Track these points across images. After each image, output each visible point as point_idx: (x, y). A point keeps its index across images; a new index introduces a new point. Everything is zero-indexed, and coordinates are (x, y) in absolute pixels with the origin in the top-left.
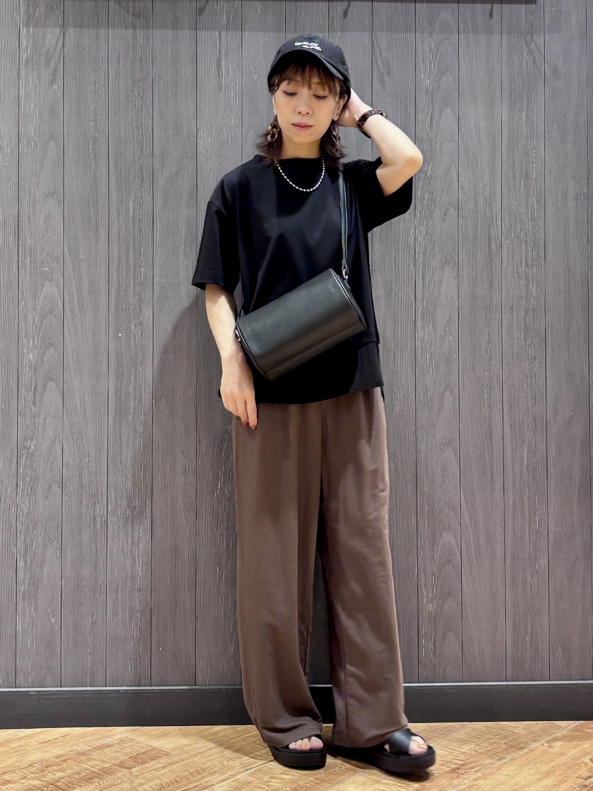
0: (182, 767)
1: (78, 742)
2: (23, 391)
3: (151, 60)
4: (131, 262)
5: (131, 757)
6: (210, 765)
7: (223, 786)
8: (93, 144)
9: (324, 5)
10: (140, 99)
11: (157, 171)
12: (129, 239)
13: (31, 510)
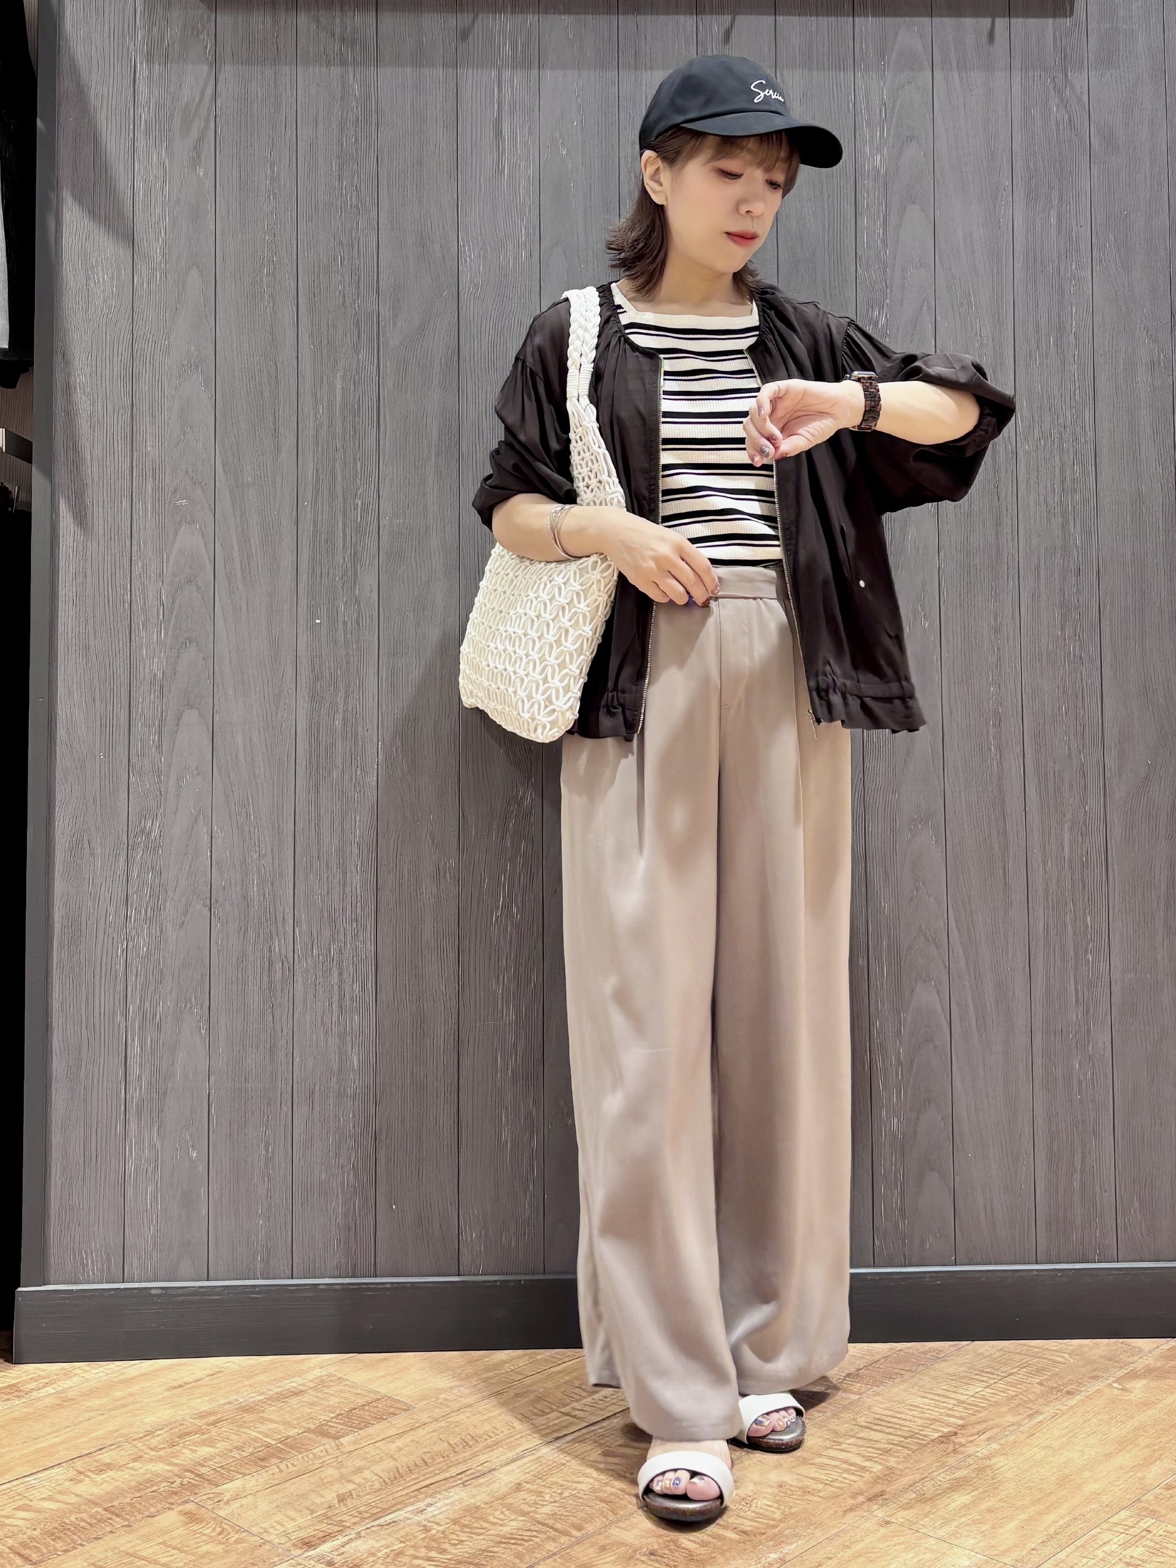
0: (435, 1434)
1: (240, 1385)
2: (138, 727)
3: (374, 123)
4: (339, 488)
5: (339, 1415)
6: (487, 1429)
7: (513, 1471)
8: (268, 274)
9: (687, 22)
10: (354, 193)
11: (385, 323)
12: (334, 446)
13: (153, 948)
